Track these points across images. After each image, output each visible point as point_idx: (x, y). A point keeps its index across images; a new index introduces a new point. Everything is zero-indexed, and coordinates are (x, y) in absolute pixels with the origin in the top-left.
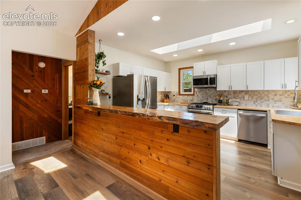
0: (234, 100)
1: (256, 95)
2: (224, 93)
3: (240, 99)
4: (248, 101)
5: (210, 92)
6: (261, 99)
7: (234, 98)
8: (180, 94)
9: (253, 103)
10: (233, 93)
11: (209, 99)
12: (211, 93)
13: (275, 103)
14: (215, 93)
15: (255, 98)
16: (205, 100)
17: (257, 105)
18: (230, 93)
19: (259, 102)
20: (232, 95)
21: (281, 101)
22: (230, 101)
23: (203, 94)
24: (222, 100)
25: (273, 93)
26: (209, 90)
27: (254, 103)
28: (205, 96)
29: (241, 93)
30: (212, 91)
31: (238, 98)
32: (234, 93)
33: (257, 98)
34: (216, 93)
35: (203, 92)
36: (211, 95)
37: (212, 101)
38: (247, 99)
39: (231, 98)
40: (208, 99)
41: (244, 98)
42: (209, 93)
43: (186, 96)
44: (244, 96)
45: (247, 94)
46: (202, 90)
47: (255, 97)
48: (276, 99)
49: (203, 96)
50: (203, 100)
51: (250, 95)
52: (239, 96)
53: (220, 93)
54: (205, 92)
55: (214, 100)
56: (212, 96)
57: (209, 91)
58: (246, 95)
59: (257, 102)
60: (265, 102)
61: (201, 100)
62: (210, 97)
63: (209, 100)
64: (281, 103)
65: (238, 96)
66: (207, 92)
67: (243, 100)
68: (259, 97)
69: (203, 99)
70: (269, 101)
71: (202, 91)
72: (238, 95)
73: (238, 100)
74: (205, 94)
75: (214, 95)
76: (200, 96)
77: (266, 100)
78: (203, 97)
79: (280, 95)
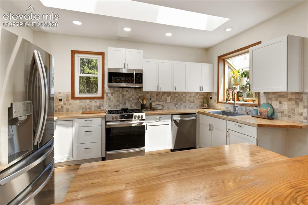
0: (157, 103)
1: (177, 97)
2: (146, 95)
3: (163, 102)
4: (170, 104)
5: (129, 93)
6: (181, 101)
7: (157, 101)
8: (73, 97)
9: (174, 106)
10: (156, 95)
11: (127, 103)
12: (129, 95)
13: (190, 104)
14: (135, 95)
15: (175, 100)
16: (121, 105)
17: (177, 107)
18: (153, 95)
19: (179, 104)
20: (155, 97)
21: (194, 102)
22: (153, 104)
23: (119, 97)
24: (145, 104)
25: (189, 95)
26: (127, 91)
27: (175, 106)
28: (121, 99)
29: (164, 94)
30: (131, 93)
31: (161, 100)
32: (157, 95)
33: (177, 100)
34: (137, 95)
35: (119, 93)
36: (129, 98)
37: (131, 107)
38: (169, 101)
39: (154, 101)
40: (125, 103)
41: (166, 101)
42: (127, 95)
43: (88, 101)
44: (167, 98)
45: (169, 96)
46: (117, 91)
47: (176, 99)
48: (190, 101)
49: (119, 99)
50: (119, 105)
51: (172, 97)
52: (162, 99)
53: (142, 95)
54: (121, 93)
55: (133, 105)
56: (131, 99)
57: (127, 93)
58: (169, 97)
59: (177, 104)
60: (183, 104)
61: (115, 106)
62: (129, 101)
63: (127, 105)
64: (194, 104)
65: (161, 98)
66: (125, 93)
67: (166, 103)
68: (179, 99)
69: (118, 103)
70: (186, 103)
71: (116, 93)
72: (161, 97)
73: (161, 103)
74: (121, 97)
75: (133, 97)
76: (114, 99)
77: (184, 102)
78: (118, 101)
79: (194, 97)
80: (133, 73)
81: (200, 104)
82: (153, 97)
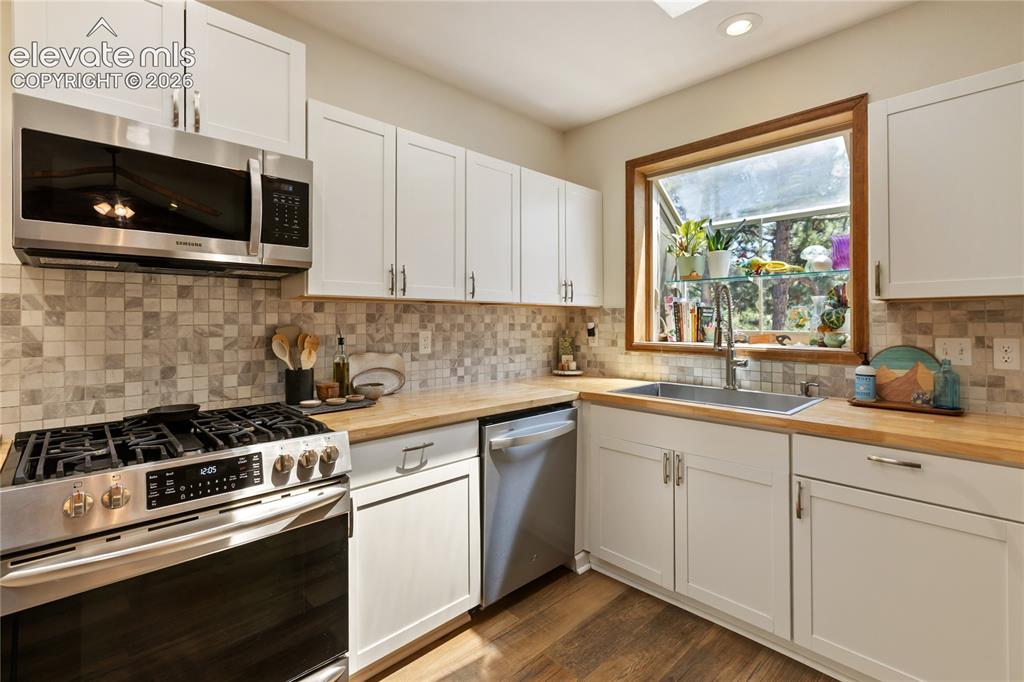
0: (373, 360)
1: (461, 328)
2: (310, 317)
3: (401, 355)
4: (431, 364)
5: (198, 306)
6: (475, 346)
7: (367, 351)
9: (447, 372)
10: (364, 317)
11: (184, 370)
12: (201, 319)
13: (511, 361)
14: (245, 318)
15: (454, 345)
16: (133, 389)
17: (461, 378)
18: (351, 320)
19: (468, 362)
20: (361, 329)
21: (524, 352)
22: (354, 368)
23: (117, 332)
24: (312, 370)
25: (507, 319)
26: (184, 292)
27: (454, 371)
28: (134, 346)
29: (404, 316)
30: (216, 305)
31: (389, 347)
32: (371, 319)
33: (461, 344)
34: (255, 321)
35: (116, 304)
36: (200, 335)
37: (216, 392)
38: (429, 351)
39: (357, 354)
40: (168, 372)
41: (415, 347)
42: (182, 319)
44: (417, 335)
45: (429, 325)
46: (102, 291)
47: (458, 336)
48: (512, 344)
49: (116, 348)
50: (117, 391)
51: (439, 327)
52: (397, 338)
53: (287, 318)
54: (134, 303)
55: (231, 380)
56: (215, 344)
57: (188, 304)
58: (424, 327)
59: (461, 363)
60: (486, 360)
61: (81, 394)
62: (200, 356)
63: (183, 385)
64: (524, 357)
65: (392, 335)
66: (168, 305)
67: (413, 359)
68: (468, 336)
69: (115, 377)
70: (495, 354)
71: (91, 301)
72: (391, 327)
73: (390, 361)
74: (134, 330)
75: (231, 331)
76: (71, 349)
77: (487, 352)
78: (112, 362)
79: (524, 327)
80: (247, 175)
81: (545, 358)
82: (352, 329)
